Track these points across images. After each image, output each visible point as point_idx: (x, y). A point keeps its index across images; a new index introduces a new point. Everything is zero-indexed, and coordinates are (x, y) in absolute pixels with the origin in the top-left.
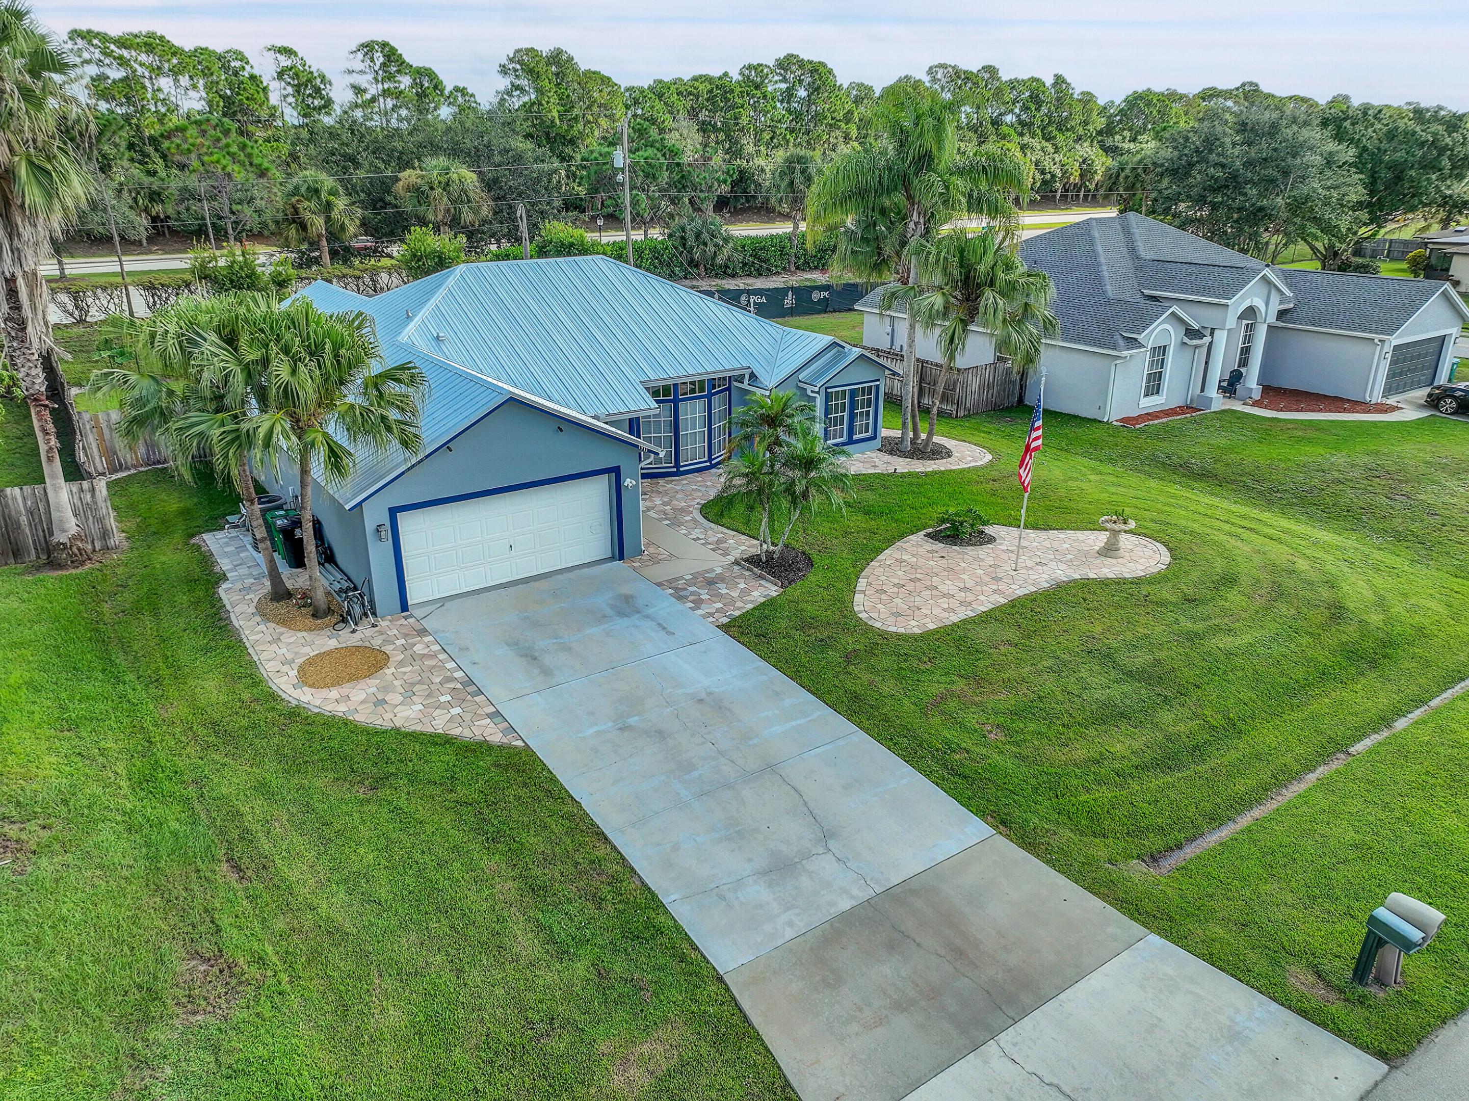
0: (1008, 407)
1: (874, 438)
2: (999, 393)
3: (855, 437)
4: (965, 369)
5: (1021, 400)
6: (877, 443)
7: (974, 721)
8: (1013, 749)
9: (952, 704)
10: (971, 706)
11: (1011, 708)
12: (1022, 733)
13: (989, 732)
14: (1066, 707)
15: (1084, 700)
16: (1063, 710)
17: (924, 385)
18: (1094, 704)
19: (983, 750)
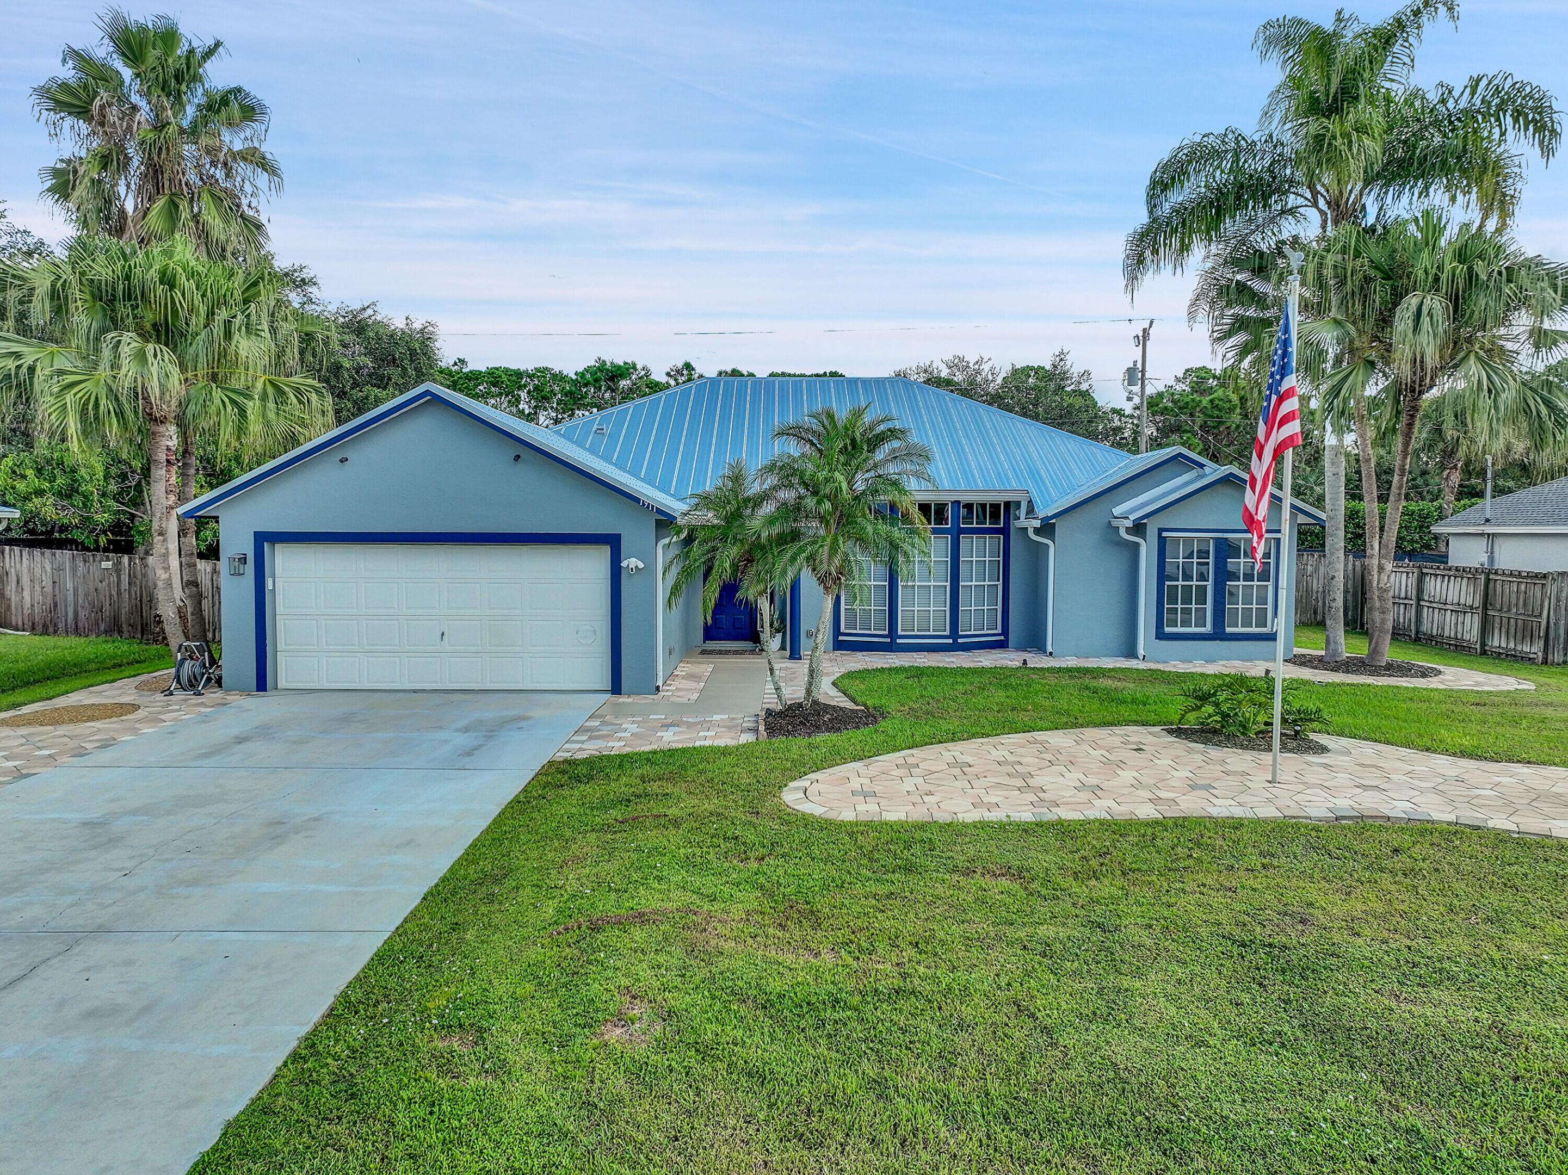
3: (1228, 630)
7: (625, 982)
8: (619, 1084)
9: (639, 934)
10: (678, 951)
11: (775, 985)
12: (705, 1052)
13: (621, 1019)
14: (962, 1041)
15: (1054, 1045)
16: (936, 1044)
17: (1490, 613)
18: (1079, 1066)
19: (527, 1053)
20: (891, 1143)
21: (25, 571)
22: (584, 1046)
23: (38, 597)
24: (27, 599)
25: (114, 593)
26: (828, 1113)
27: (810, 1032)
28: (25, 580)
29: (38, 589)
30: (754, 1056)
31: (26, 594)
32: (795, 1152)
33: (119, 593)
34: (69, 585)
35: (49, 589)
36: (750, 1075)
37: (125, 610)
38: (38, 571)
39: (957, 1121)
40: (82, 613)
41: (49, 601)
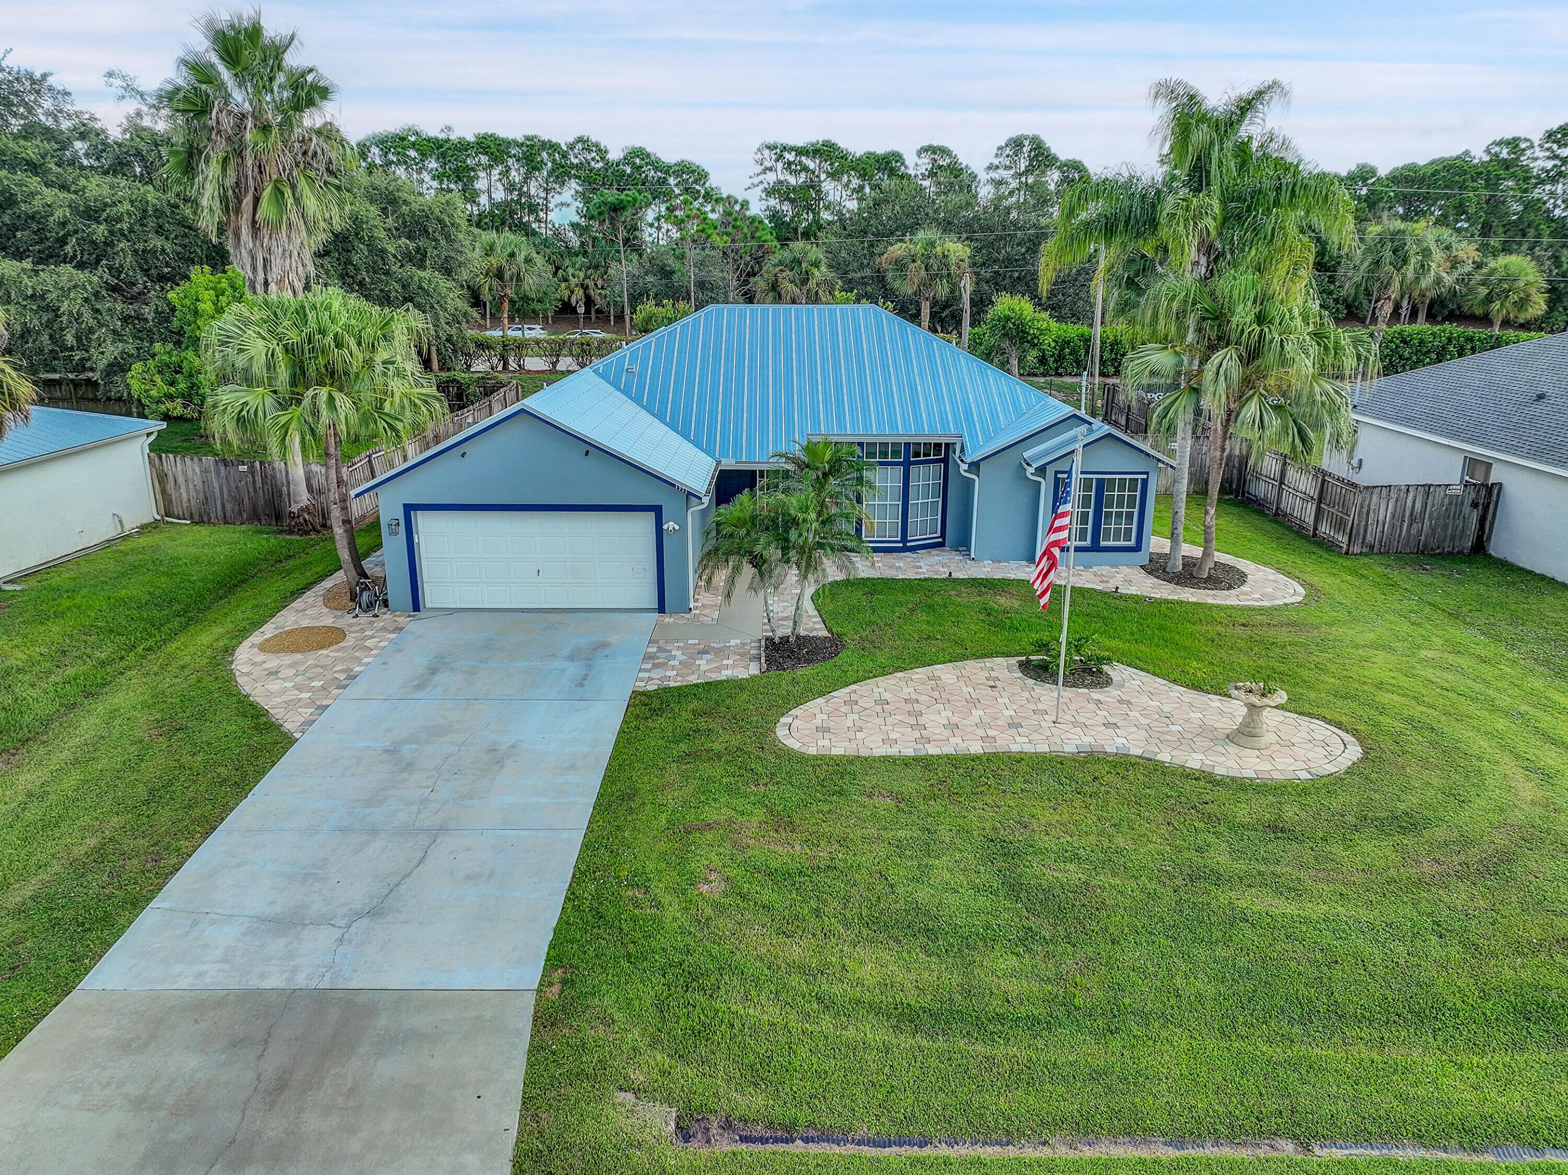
0: (1450, 553)
1: (1137, 548)
2: (1433, 530)
3: (1103, 543)
4: (1367, 488)
5: (1480, 547)
6: (1142, 557)
7: (706, 863)
8: (709, 911)
9: (709, 836)
10: (728, 845)
11: (774, 865)
12: (744, 898)
13: (707, 881)
14: (854, 891)
15: (893, 893)
16: (842, 893)
17: (1322, 506)
18: (902, 902)
19: (669, 898)
20: (820, 935)
21: (180, 473)
22: (692, 893)
23: (193, 494)
24: (184, 495)
25: (251, 490)
26: (796, 923)
27: (789, 887)
28: (181, 480)
29: (191, 486)
30: (765, 899)
31: (183, 490)
32: (782, 939)
33: (255, 491)
34: (216, 484)
35: (200, 486)
36: (764, 907)
37: (261, 502)
38: (190, 473)
39: (847, 926)
40: (229, 506)
41: (201, 496)
